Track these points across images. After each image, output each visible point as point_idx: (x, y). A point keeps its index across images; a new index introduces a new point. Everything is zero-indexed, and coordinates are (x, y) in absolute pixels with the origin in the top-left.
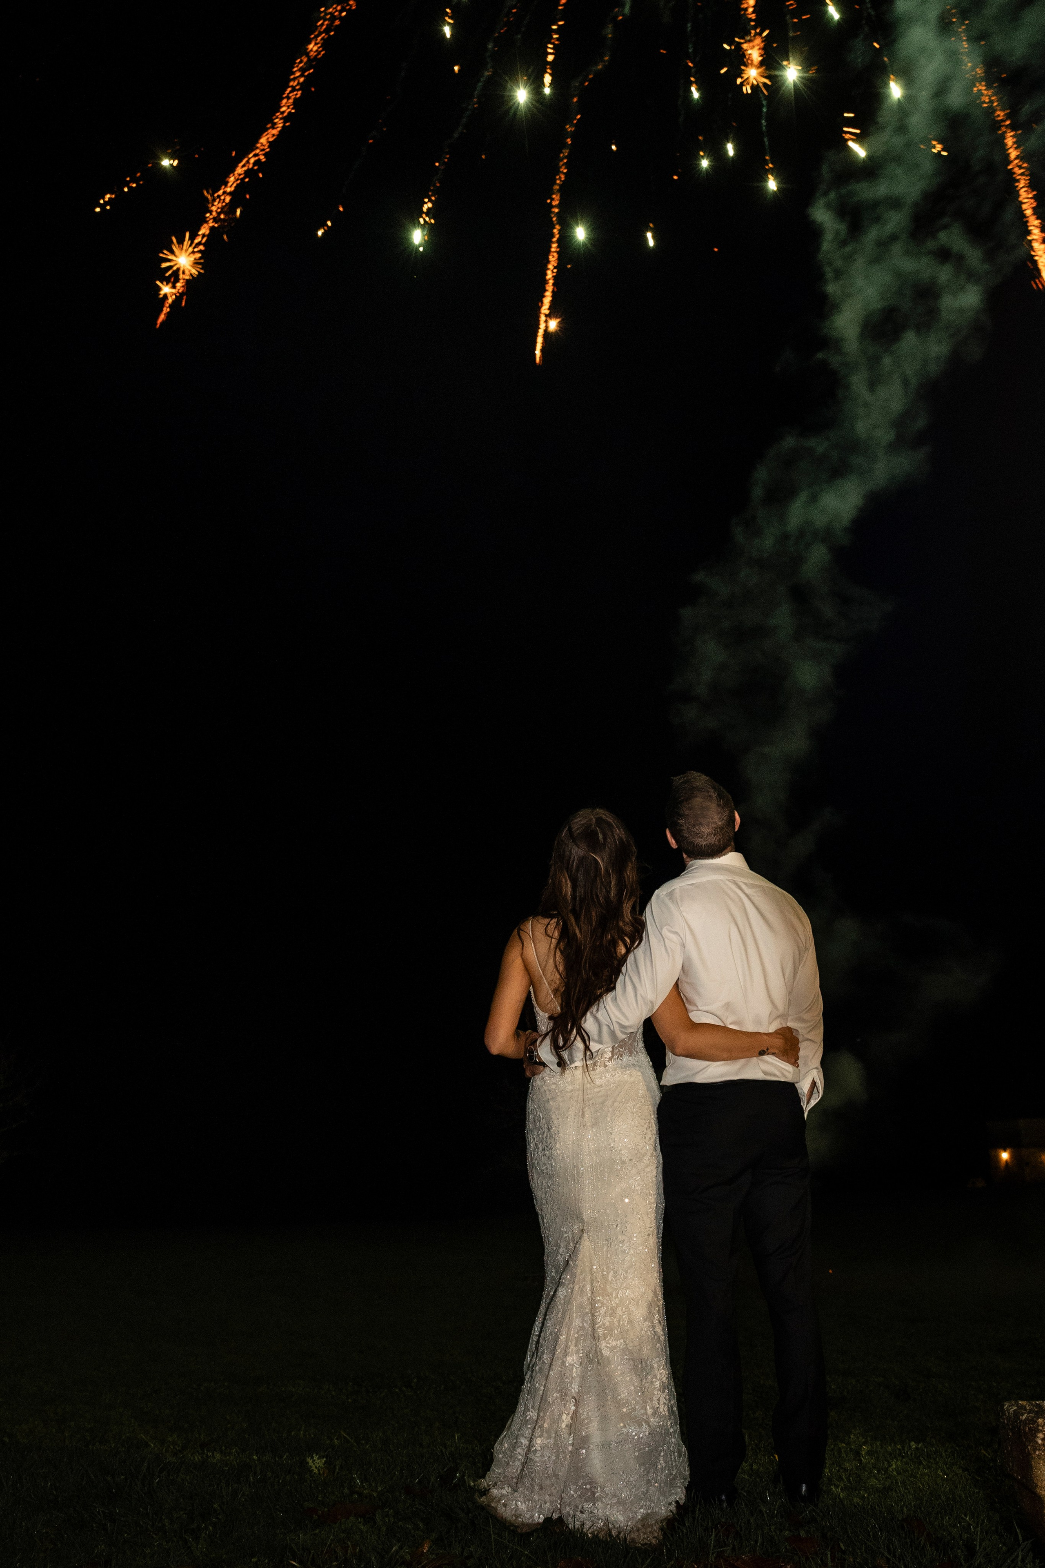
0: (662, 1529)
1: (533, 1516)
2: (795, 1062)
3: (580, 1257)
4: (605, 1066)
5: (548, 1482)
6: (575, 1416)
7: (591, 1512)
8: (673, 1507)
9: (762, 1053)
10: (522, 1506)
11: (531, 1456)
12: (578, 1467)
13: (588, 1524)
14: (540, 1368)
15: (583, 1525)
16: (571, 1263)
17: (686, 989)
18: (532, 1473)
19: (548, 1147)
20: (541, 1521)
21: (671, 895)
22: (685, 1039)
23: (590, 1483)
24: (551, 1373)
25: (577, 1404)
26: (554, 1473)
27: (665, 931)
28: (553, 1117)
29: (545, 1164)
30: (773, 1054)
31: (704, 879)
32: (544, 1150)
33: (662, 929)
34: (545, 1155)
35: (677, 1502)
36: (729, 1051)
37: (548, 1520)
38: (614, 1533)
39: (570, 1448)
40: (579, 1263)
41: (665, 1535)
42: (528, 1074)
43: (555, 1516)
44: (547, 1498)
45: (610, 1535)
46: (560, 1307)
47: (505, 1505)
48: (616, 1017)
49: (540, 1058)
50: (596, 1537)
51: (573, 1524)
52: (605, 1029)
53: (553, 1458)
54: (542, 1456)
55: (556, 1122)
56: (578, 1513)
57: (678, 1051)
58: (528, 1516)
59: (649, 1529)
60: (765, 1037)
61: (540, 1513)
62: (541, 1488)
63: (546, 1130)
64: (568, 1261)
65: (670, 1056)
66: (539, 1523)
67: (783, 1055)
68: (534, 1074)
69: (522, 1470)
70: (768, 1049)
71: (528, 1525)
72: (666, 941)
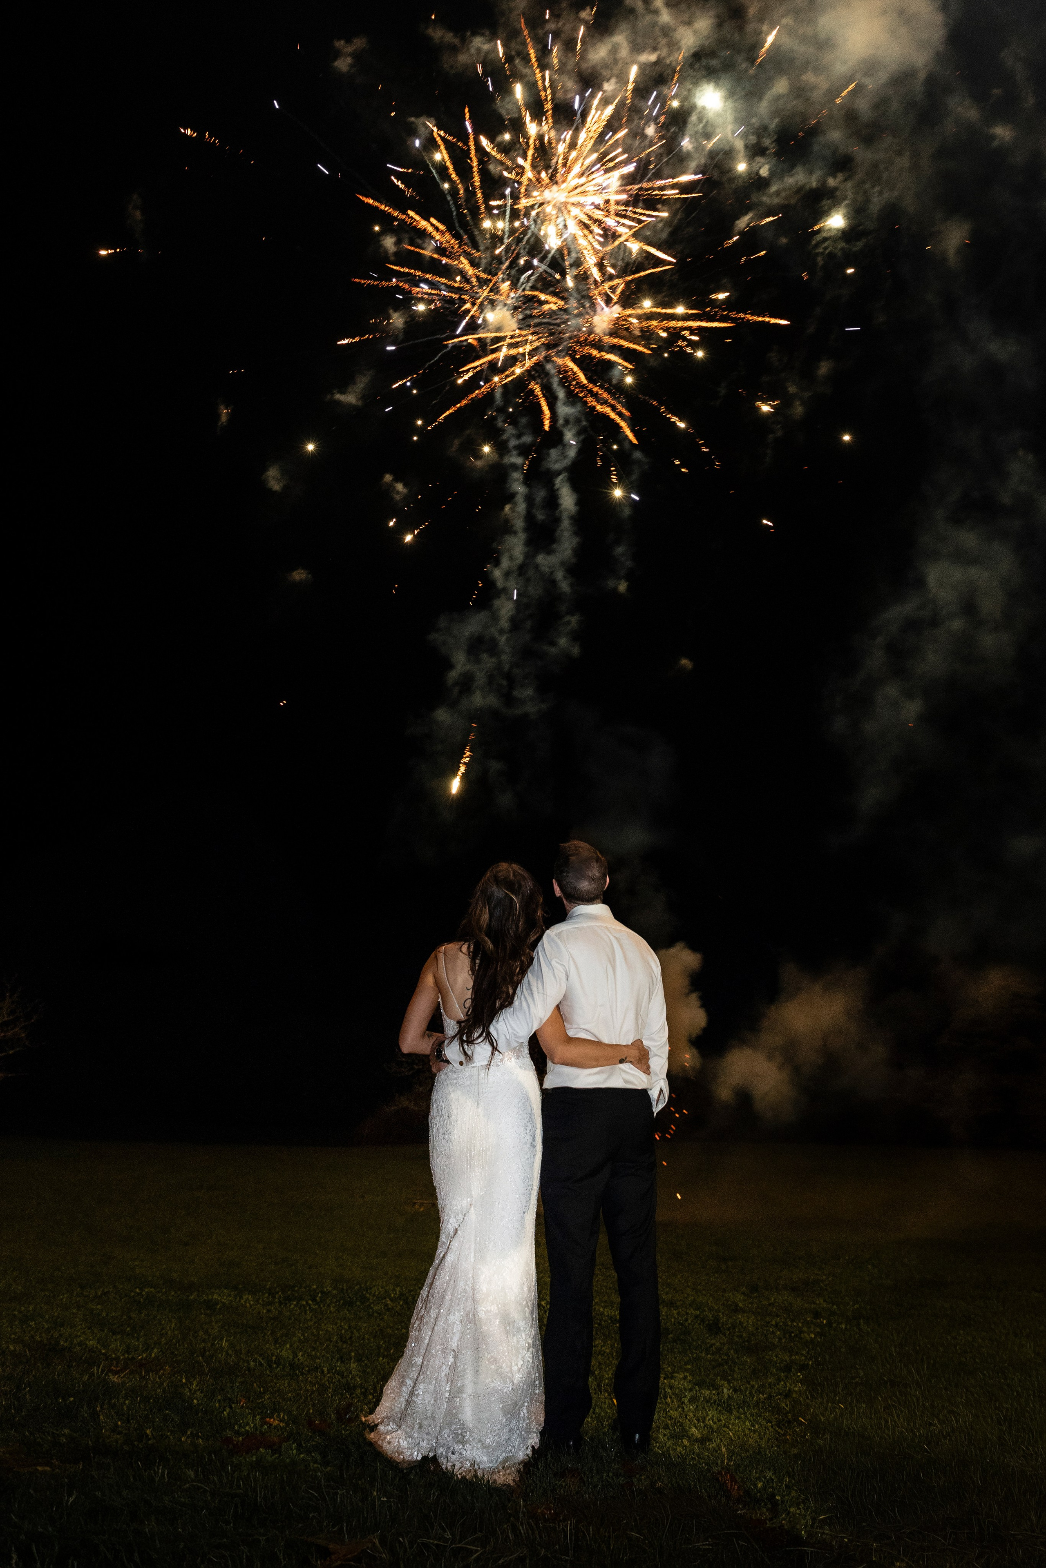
0: (518, 1471)
1: (412, 1454)
2: (647, 1073)
3: (467, 1227)
4: (498, 1066)
5: (426, 1422)
6: (454, 1367)
7: (461, 1453)
8: (529, 1452)
9: (622, 1062)
10: (404, 1444)
11: (414, 1398)
12: (452, 1414)
13: (458, 1465)
14: (427, 1321)
15: (454, 1465)
16: (459, 1231)
17: (566, 1011)
18: (414, 1413)
19: (447, 1132)
20: (419, 1458)
21: (559, 935)
22: (561, 1051)
23: (462, 1429)
24: (436, 1327)
25: (456, 1357)
26: (432, 1414)
27: (553, 963)
28: (453, 1107)
29: (444, 1146)
30: (630, 1063)
31: (584, 925)
32: (443, 1134)
33: (551, 960)
35: (533, 1447)
36: (597, 1060)
37: (425, 1458)
38: (480, 1474)
39: (447, 1395)
40: (465, 1232)
41: (521, 1477)
42: (434, 1070)
43: (431, 1455)
44: (425, 1436)
45: (476, 1476)
46: (447, 1270)
47: (389, 1443)
49: (446, 1057)
50: (464, 1478)
51: (445, 1464)
53: (432, 1402)
54: (423, 1399)
55: (455, 1111)
56: (450, 1454)
57: (556, 1060)
58: (409, 1453)
59: (508, 1472)
60: (624, 1049)
61: (418, 1451)
62: (420, 1427)
63: (447, 1117)
64: (456, 1230)
65: (550, 1064)
66: (416, 1461)
67: (638, 1065)
68: (439, 1070)
69: (406, 1409)
70: (626, 1058)
71: (409, 1462)
72: (555, 969)
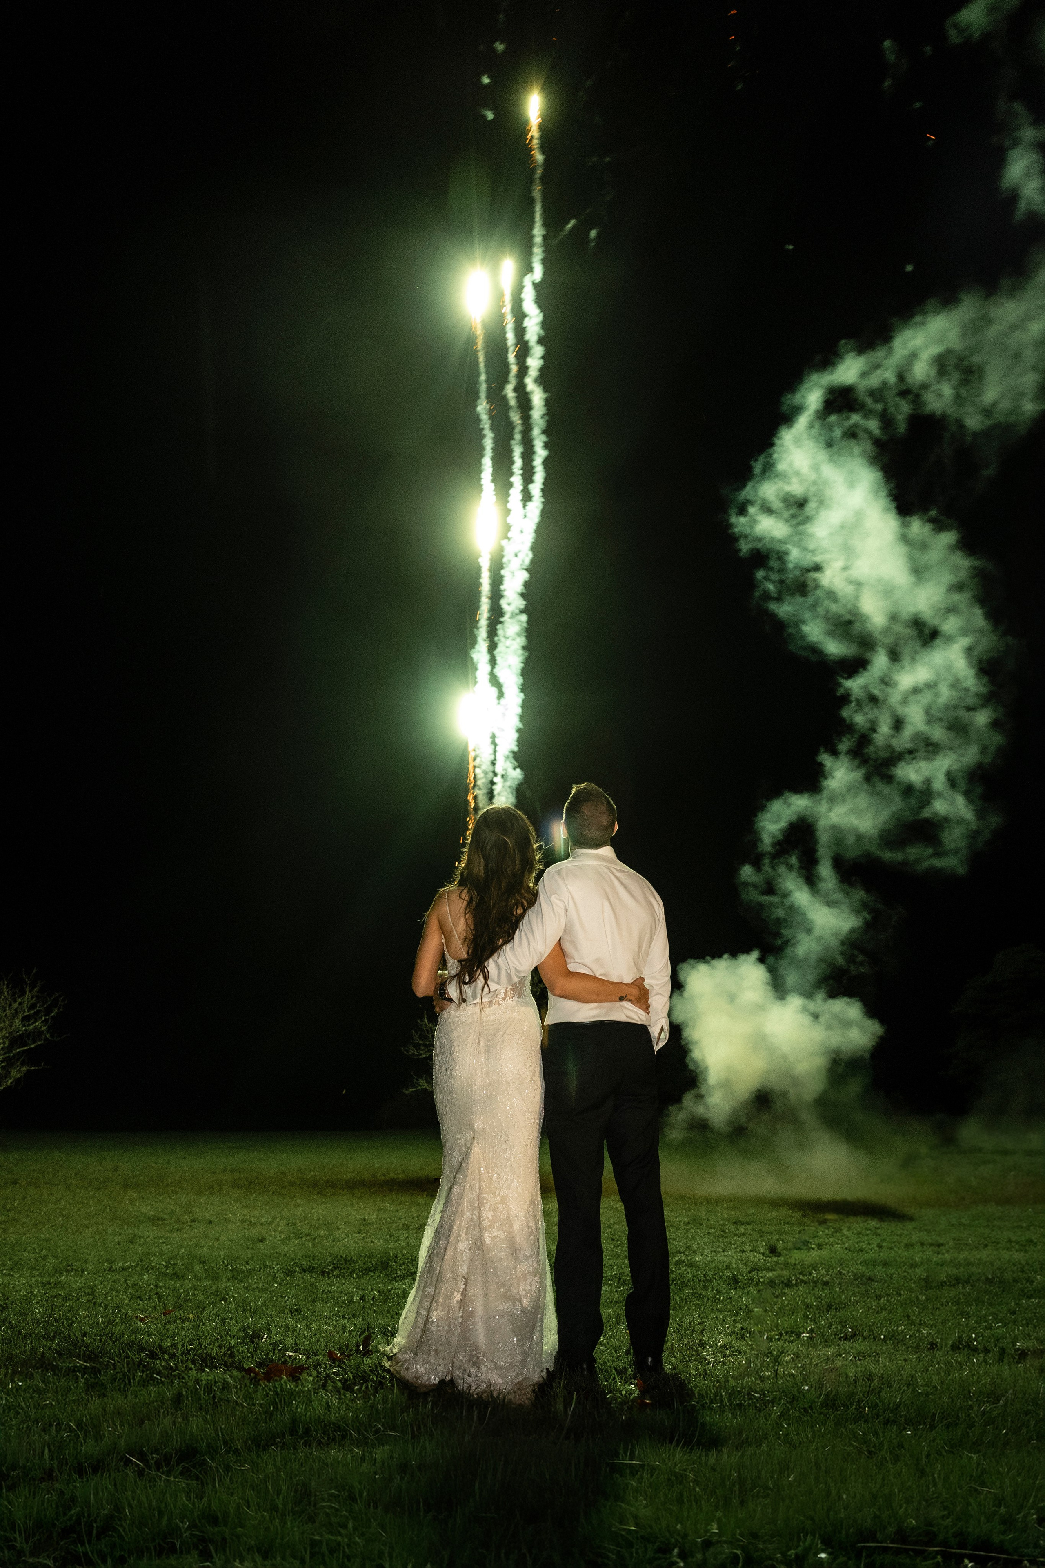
0: (534, 1392)
1: (429, 1378)
2: (646, 1008)
3: (472, 1160)
4: (499, 1004)
5: (441, 1348)
6: (464, 1294)
7: (477, 1376)
8: (544, 1374)
9: (621, 999)
10: (421, 1369)
11: (429, 1326)
12: (466, 1337)
13: (474, 1387)
14: (437, 1252)
15: (470, 1386)
16: (464, 1165)
17: (567, 946)
18: (429, 1340)
19: (449, 1069)
20: (436, 1382)
21: (559, 872)
22: (562, 984)
23: (476, 1351)
24: (446, 1256)
25: (466, 1284)
26: (447, 1341)
27: (553, 898)
28: (455, 1044)
29: (446, 1082)
30: (630, 1000)
31: (585, 863)
32: (446, 1070)
33: (551, 896)
34: (446, 1074)
35: (547, 1369)
36: (594, 995)
37: (442, 1382)
38: (495, 1394)
39: (460, 1320)
40: (470, 1165)
41: (536, 1397)
42: (439, 1008)
43: (448, 1378)
44: (441, 1361)
45: (492, 1396)
46: (454, 1201)
47: (407, 1369)
48: (514, 964)
49: (449, 995)
50: (480, 1397)
51: (461, 1386)
52: (503, 973)
53: (446, 1328)
54: (438, 1326)
55: (457, 1048)
56: (466, 1376)
57: (557, 994)
58: (426, 1378)
59: (523, 1392)
60: (624, 986)
61: (436, 1376)
62: (437, 1353)
63: (449, 1054)
64: (461, 1164)
65: (551, 999)
66: (434, 1385)
67: (637, 1002)
68: (442, 1008)
69: (422, 1337)
70: (626, 996)
71: (425, 1386)
72: (554, 905)
